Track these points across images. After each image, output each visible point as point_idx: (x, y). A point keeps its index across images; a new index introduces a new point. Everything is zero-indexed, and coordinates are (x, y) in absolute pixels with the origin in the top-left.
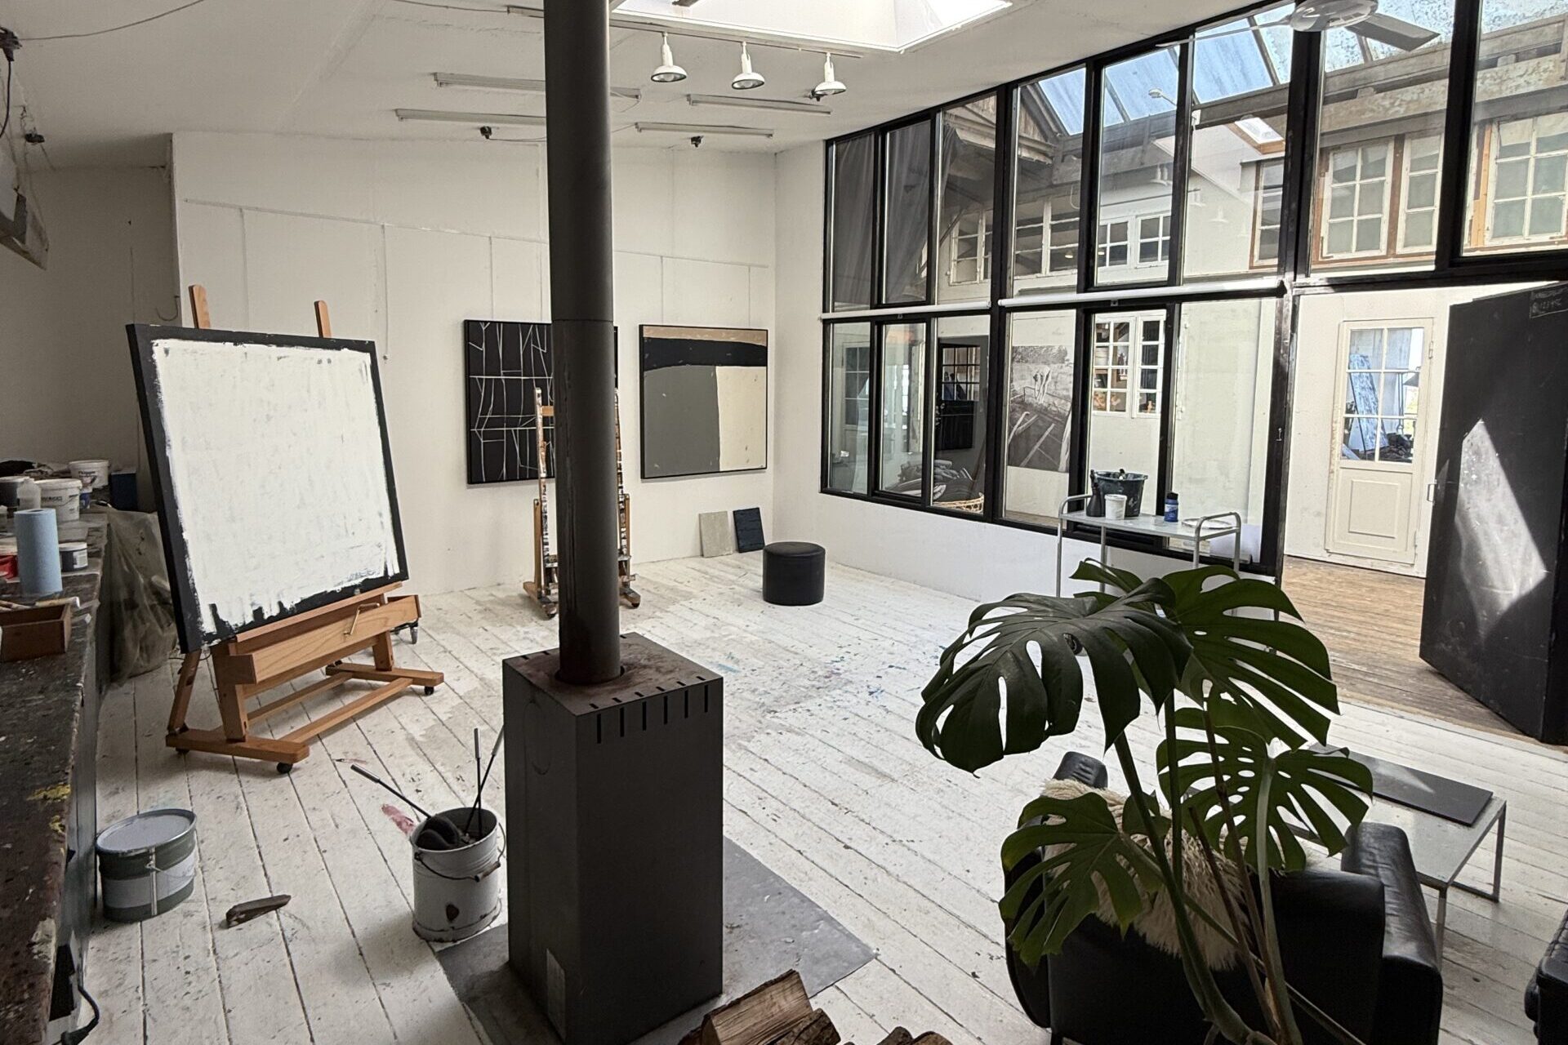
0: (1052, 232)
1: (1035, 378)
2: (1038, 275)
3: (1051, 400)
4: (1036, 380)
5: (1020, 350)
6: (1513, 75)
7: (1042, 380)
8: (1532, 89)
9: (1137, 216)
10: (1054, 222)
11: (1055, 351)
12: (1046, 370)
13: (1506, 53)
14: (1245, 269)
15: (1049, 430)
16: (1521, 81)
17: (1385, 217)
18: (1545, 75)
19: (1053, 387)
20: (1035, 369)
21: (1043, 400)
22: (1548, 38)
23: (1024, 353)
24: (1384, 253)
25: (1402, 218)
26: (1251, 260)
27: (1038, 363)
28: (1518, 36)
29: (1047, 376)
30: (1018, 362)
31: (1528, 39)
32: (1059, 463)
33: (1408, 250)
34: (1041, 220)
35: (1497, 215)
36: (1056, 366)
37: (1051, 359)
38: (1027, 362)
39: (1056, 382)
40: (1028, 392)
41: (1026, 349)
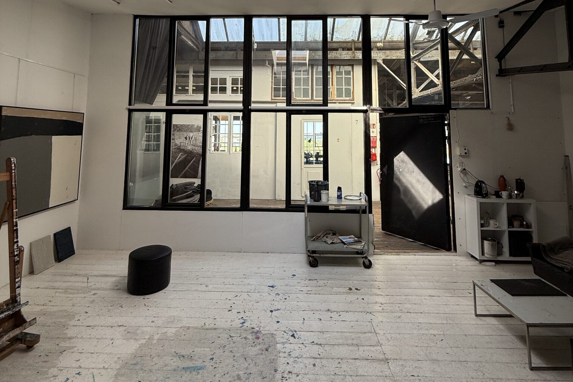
0: (193, 78)
1: (186, 138)
2: (187, 95)
3: (194, 147)
4: (186, 139)
5: (179, 126)
6: (343, 54)
7: (189, 139)
8: (348, 58)
9: (230, 77)
10: (194, 74)
11: (195, 127)
12: (191, 135)
13: (341, 47)
14: (270, 100)
15: (193, 160)
16: (345, 56)
17: (310, 88)
18: (350, 56)
19: (194, 142)
20: (185, 134)
21: (190, 148)
22: (349, 46)
23: (180, 127)
24: (310, 99)
25: (314, 89)
26: (272, 97)
27: (187, 132)
28: (343, 44)
29: (192, 137)
30: (178, 131)
31: (345, 45)
32: (198, 175)
33: (317, 99)
34: (188, 72)
35: (337, 91)
36: (196, 133)
37: (193, 130)
38: (182, 131)
39: (196, 140)
40: (182, 144)
41: (181, 125)
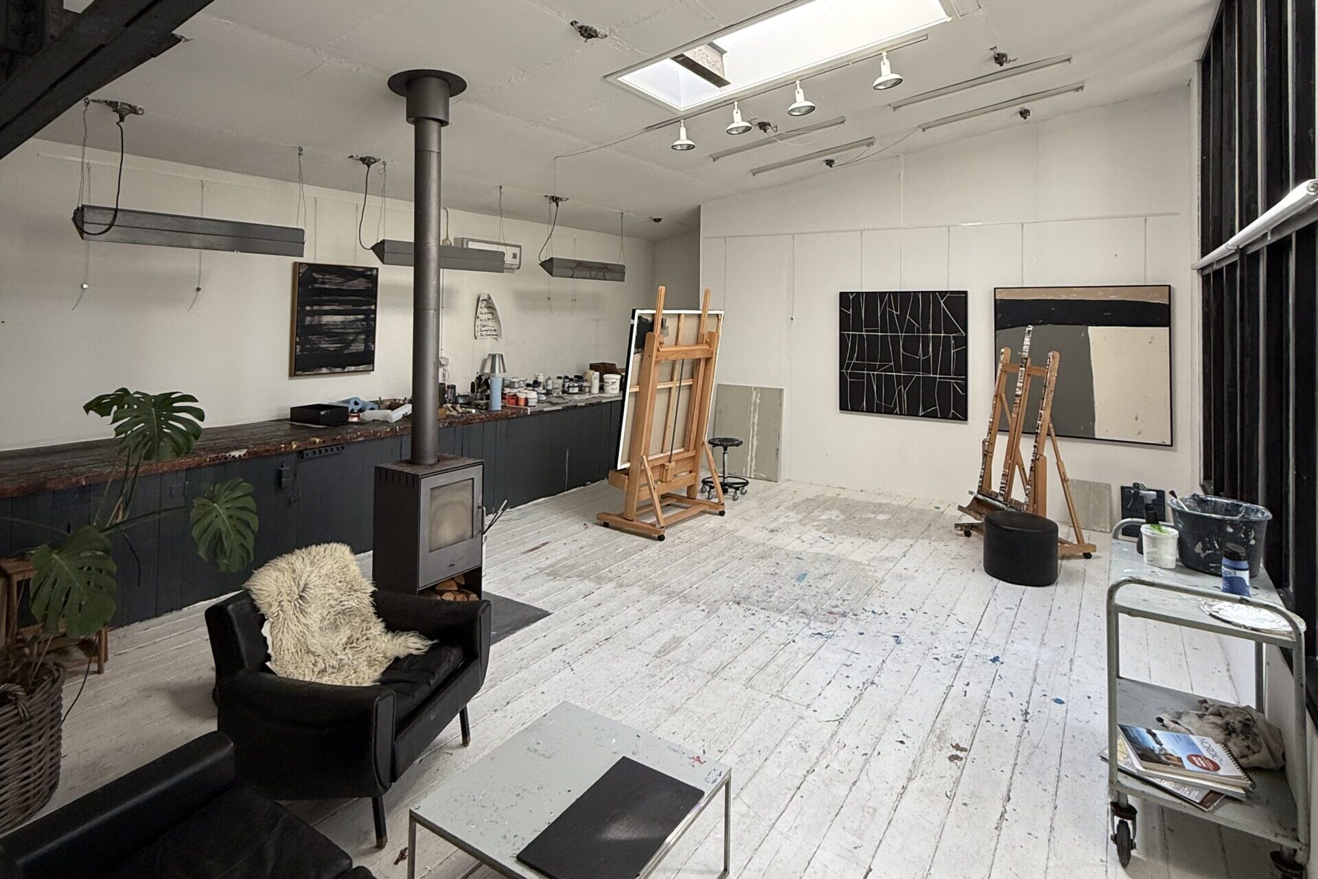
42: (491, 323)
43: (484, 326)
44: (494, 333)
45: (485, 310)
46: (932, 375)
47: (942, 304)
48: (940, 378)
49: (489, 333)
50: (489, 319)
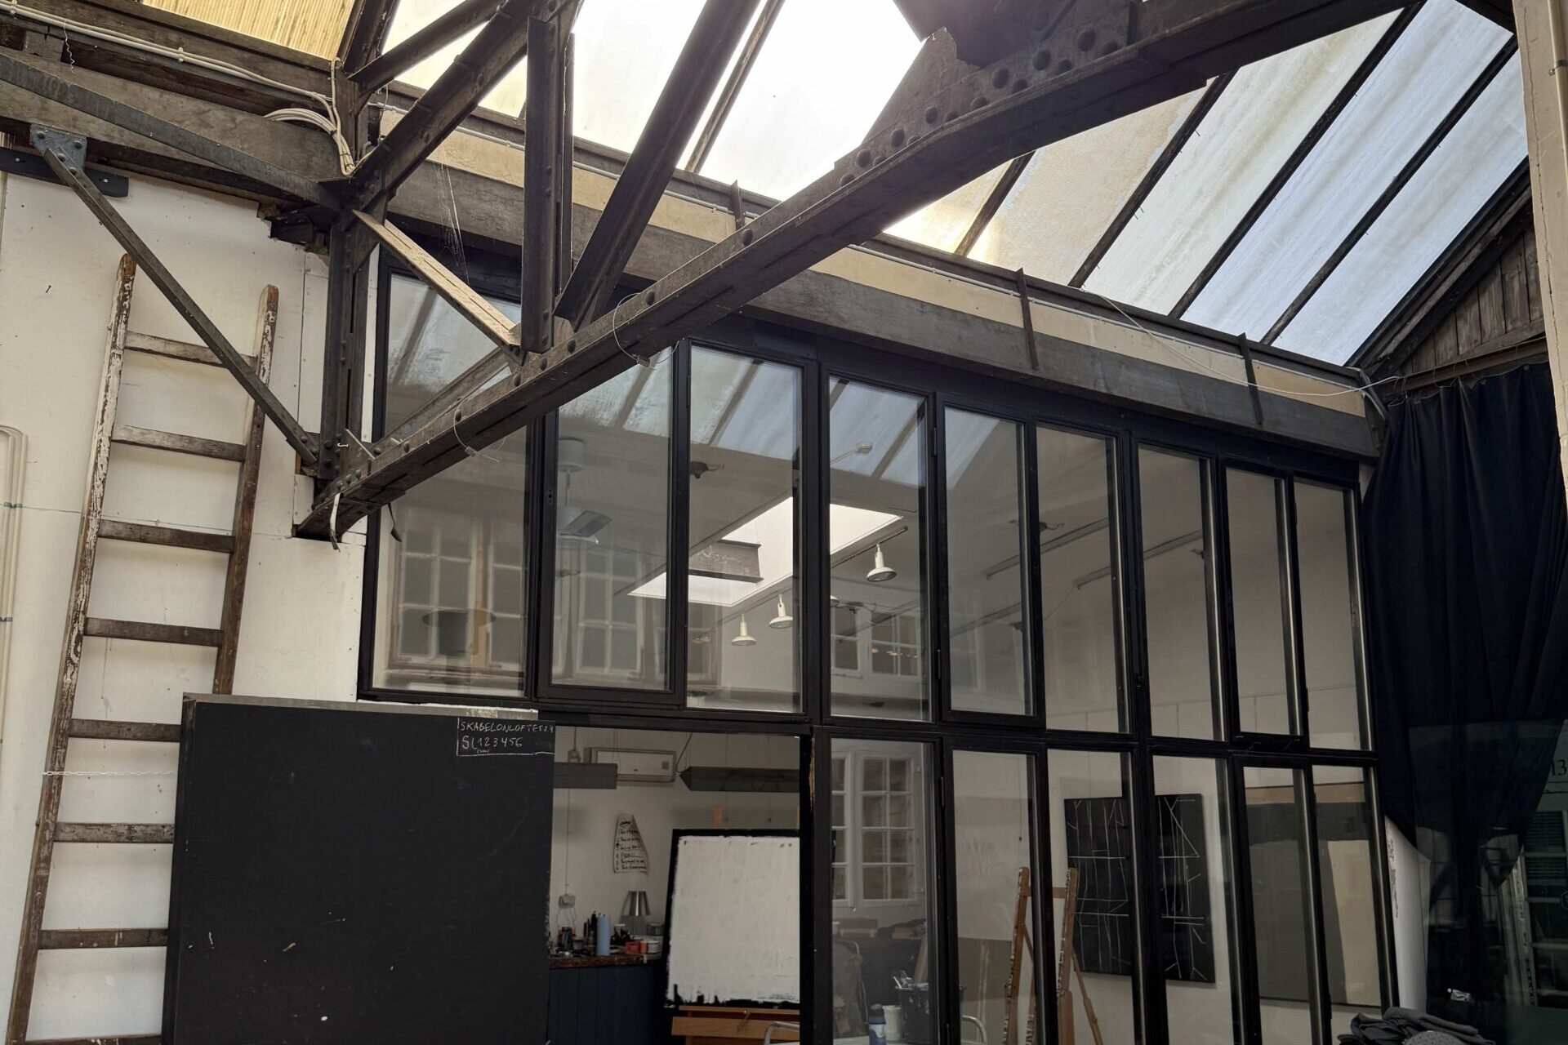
42: (637, 852)
43: (627, 856)
44: (641, 865)
45: (628, 836)
46: (1168, 917)
47: (1172, 814)
48: (1177, 920)
49: (634, 865)
50: (634, 847)
